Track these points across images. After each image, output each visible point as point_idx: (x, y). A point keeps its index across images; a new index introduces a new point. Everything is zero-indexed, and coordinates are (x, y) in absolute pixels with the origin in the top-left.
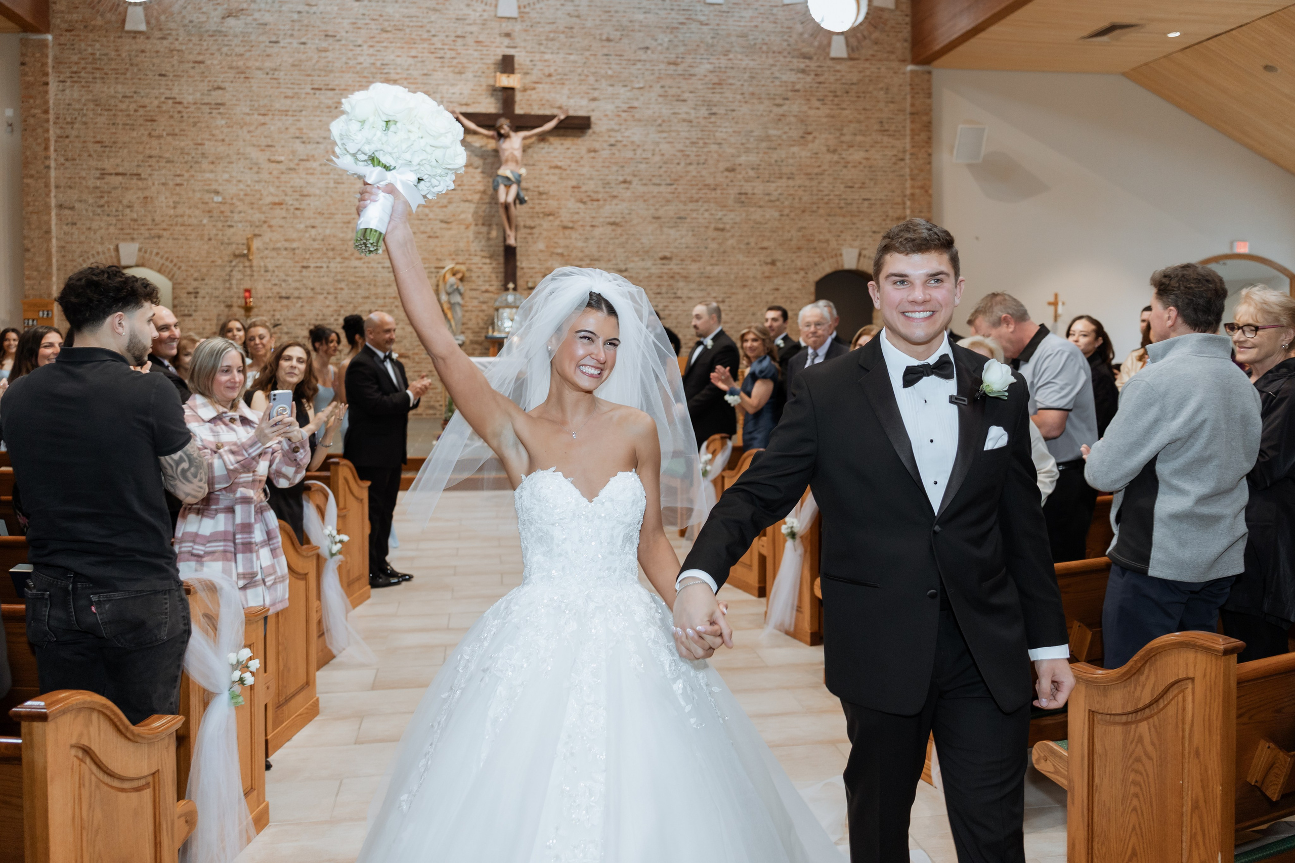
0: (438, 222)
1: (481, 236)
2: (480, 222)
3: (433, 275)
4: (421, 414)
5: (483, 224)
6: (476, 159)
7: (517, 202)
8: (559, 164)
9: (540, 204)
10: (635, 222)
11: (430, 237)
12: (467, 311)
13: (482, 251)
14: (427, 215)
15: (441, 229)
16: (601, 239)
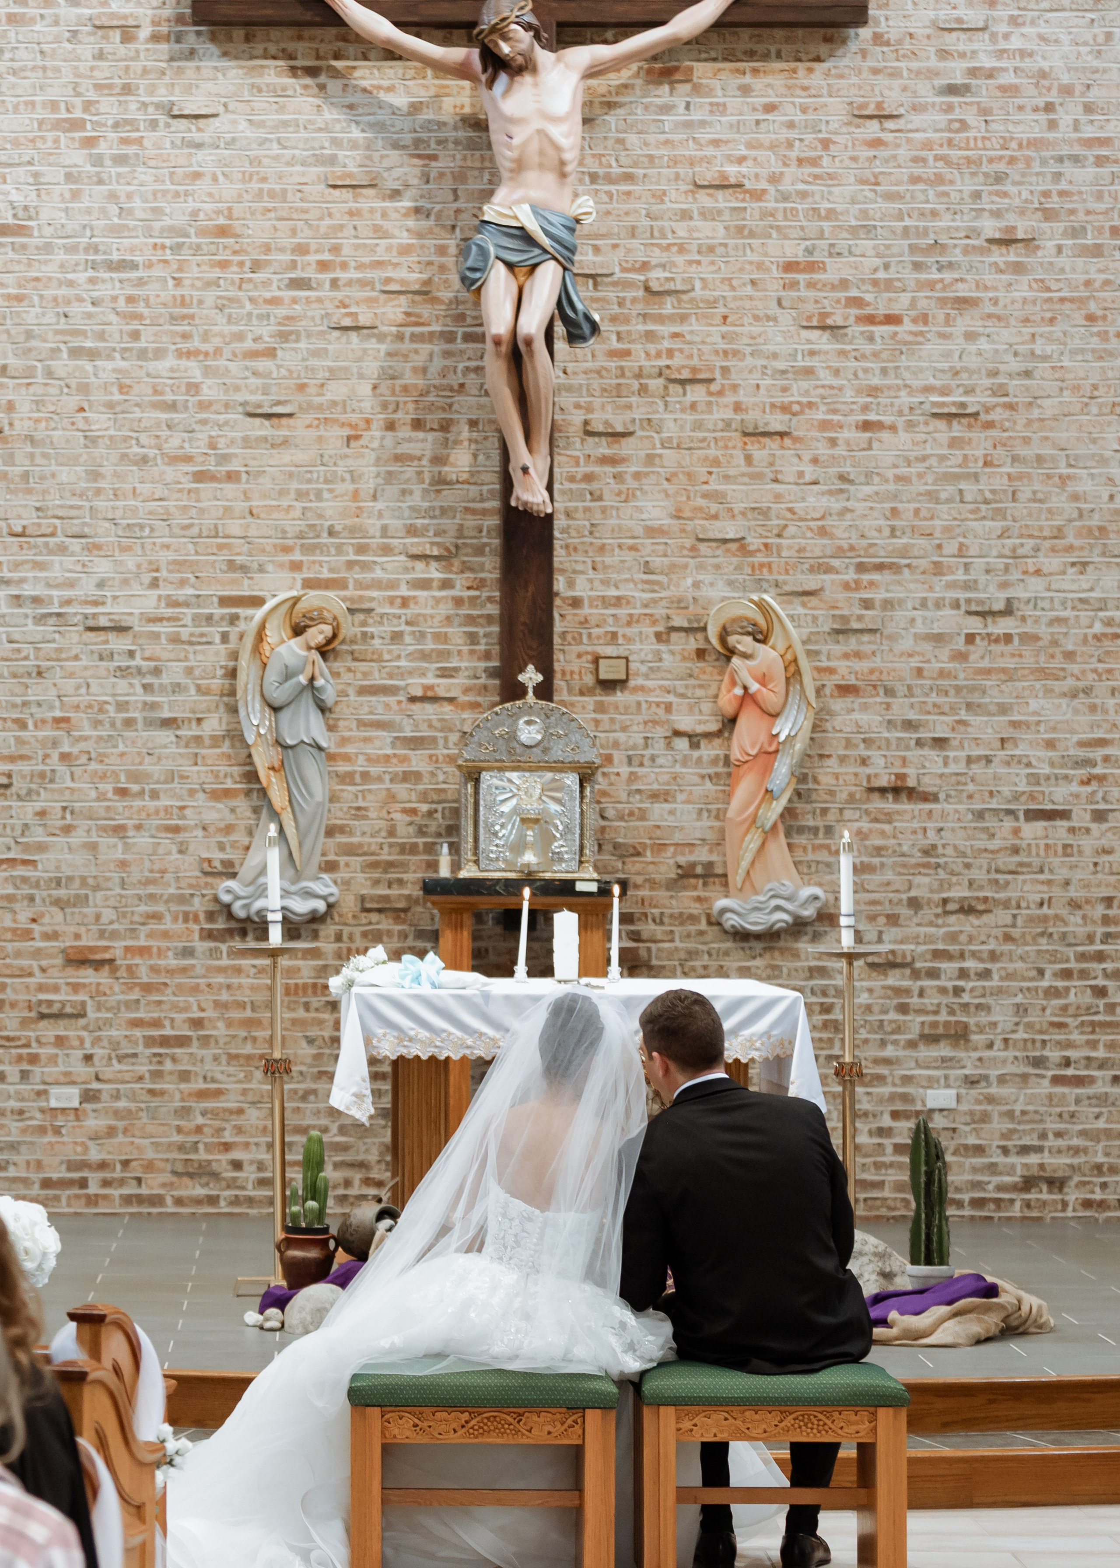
0: (235, 416)
1: (410, 472)
2: (405, 416)
3: (214, 632)
4: (156, 1200)
5: (418, 424)
6: (395, 156)
7: (560, 329)
8: (732, 171)
9: (650, 336)
10: (1050, 407)
11: (200, 477)
12: (346, 778)
13: (412, 531)
14: (193, 388)
15: (247, 443)
16: (899, 479)
